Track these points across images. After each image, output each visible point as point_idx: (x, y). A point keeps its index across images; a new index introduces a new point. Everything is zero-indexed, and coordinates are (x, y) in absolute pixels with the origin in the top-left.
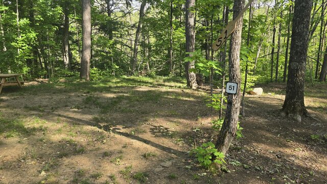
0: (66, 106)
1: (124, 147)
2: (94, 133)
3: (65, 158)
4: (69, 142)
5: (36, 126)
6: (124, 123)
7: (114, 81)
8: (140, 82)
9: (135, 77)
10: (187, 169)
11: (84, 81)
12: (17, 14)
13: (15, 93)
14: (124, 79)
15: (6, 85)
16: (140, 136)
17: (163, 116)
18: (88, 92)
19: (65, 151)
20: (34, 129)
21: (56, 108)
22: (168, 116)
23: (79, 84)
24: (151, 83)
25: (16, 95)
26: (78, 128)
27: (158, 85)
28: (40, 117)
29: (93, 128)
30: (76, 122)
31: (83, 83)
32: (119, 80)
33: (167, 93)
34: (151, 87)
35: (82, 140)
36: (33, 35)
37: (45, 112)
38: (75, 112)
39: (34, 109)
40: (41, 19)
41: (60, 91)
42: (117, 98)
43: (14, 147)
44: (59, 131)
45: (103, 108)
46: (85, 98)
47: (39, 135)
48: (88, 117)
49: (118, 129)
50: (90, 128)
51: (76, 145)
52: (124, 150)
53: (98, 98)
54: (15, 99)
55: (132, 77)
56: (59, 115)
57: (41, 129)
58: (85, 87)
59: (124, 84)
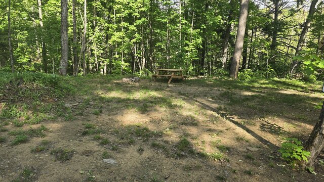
0: (205, 96)
1: (226, 129)
2: (212, 116)
3: (184, 126)
4: (192, 118)
5: (179, 104)
6: (241, 115)
7: (262, 82)
8: (291, 85)
9: (287, 80)
10: (269, 158)
11: (231, 79)
12: (192, 25)
13: (177, 84)
14: (274, 81)
15: (174, 77)
16: (248, 127)
17: (285, 117)
18: (229, 89)
19: (186, 122)
20: (176, 106)
21: (197, 96)
22: (292, 119)
23: (227, 81)
24: (302, 88)
25: (177, 85)
26: (203, 111)
27: (312, 90)
28: (184, 99)
29: (214, 113)
30: (205, 107)
31: (230, 81)
32: (267, 82)
33: (315, 99)
34: (301, 91)
35: (201, 118)
36: (200, 41)
37: (189, 97)
38: (208, 100)
39: (183, 94)
40: (205, 27)
41: (208, 85)
42: (252, 96)
43: (161, 113)
44: (190, 110)
45: (233, 101)
46: (223, 92)
47: (177, 110)
48: (215, 106)
49: (233, 118)
50: (211, 112)
51: (195, 120)
52: (225, 131)
53: (235, 94)
54: (175, 87)
55: (283, 80)
56: (196, 101)
57: (180, 107)
58: (229, 85)
59: (271, 86)
